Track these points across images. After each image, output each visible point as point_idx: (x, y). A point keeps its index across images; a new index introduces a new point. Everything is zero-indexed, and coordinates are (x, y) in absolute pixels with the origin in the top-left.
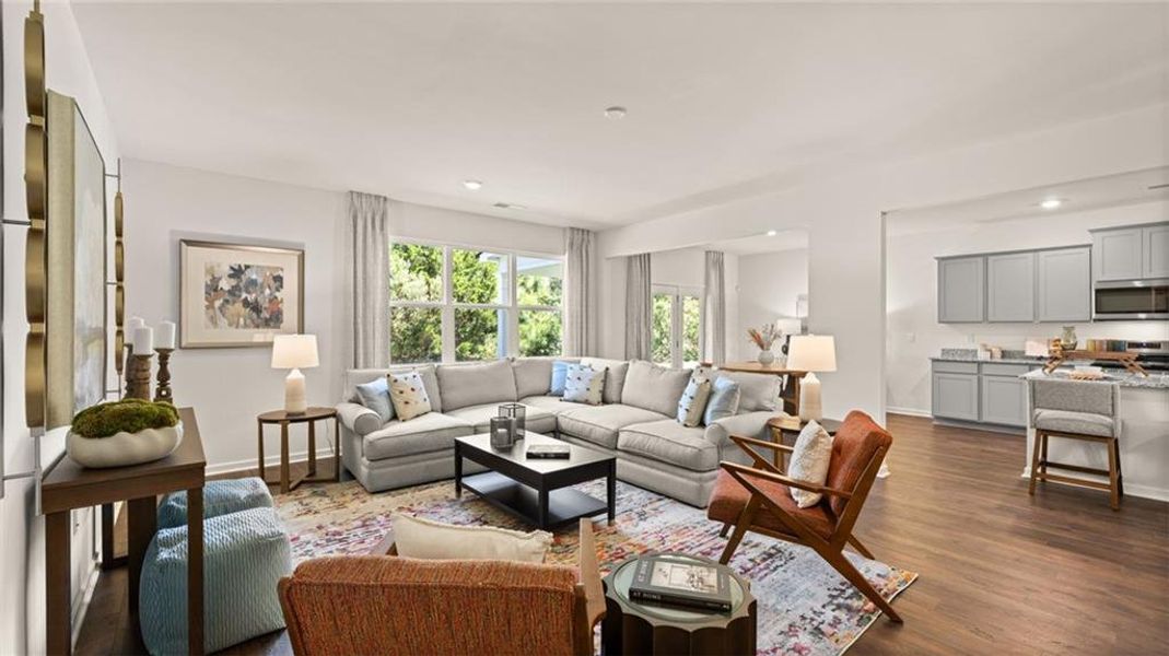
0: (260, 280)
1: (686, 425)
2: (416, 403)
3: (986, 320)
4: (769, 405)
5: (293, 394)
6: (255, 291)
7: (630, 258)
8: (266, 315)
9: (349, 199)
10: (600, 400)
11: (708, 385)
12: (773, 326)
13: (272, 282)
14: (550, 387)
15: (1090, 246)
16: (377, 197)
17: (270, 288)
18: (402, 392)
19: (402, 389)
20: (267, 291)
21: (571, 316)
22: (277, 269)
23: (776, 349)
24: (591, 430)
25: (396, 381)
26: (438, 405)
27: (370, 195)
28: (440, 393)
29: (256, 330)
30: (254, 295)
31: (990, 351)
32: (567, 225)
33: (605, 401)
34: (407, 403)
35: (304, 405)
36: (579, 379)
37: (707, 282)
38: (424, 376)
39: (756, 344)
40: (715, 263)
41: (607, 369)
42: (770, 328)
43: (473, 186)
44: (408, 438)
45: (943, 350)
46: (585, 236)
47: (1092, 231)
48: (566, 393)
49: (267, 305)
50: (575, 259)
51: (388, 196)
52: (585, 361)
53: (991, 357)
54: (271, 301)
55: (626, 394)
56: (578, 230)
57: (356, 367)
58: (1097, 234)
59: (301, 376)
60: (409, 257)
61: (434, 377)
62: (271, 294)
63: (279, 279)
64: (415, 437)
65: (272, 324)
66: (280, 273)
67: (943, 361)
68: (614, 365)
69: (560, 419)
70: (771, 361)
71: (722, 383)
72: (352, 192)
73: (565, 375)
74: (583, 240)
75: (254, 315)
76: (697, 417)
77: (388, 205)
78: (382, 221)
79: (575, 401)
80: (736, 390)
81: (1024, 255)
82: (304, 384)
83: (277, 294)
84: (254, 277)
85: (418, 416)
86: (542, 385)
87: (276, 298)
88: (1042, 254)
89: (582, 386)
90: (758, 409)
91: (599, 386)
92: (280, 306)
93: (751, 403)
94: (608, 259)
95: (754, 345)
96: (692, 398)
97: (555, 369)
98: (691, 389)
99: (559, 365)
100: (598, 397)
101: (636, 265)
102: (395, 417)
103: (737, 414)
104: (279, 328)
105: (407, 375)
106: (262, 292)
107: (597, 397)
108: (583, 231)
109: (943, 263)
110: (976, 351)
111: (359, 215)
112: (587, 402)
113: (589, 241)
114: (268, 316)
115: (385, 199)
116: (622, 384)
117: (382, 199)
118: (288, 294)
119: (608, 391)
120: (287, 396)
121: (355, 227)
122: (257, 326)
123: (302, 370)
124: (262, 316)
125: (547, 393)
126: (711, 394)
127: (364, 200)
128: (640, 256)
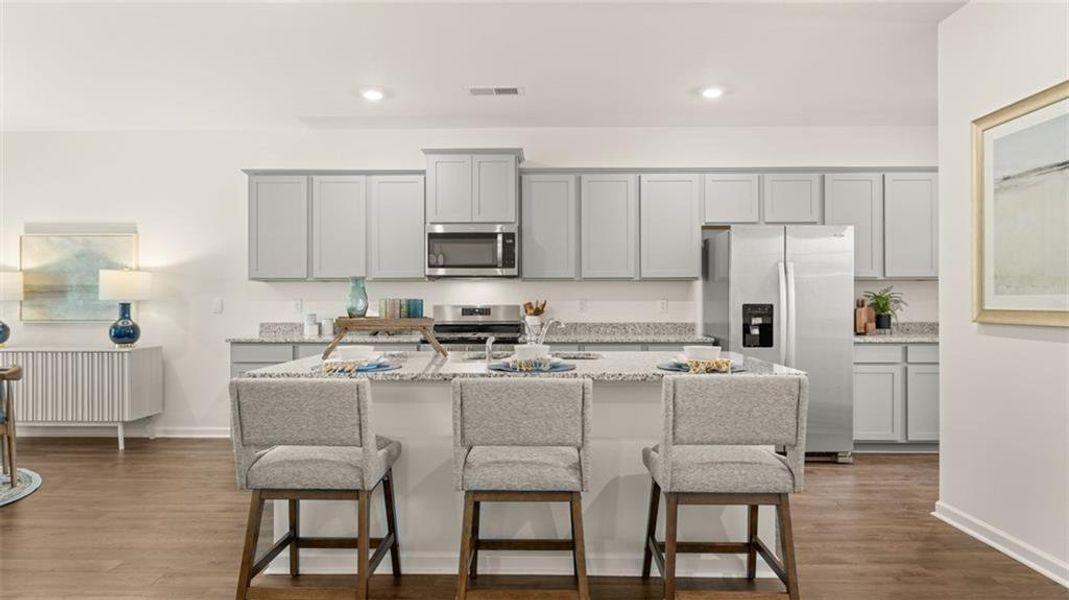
3: (308, 278)
15: (423, 172)
31: (320, 325)
45: (262, 325)
47: (427, 152)
53: (320, 333)
58: (431, 157)
67: (262, 343)
81: (355, 178)
88: (376, 178)
109: (255, 179)
110: (301, 326)
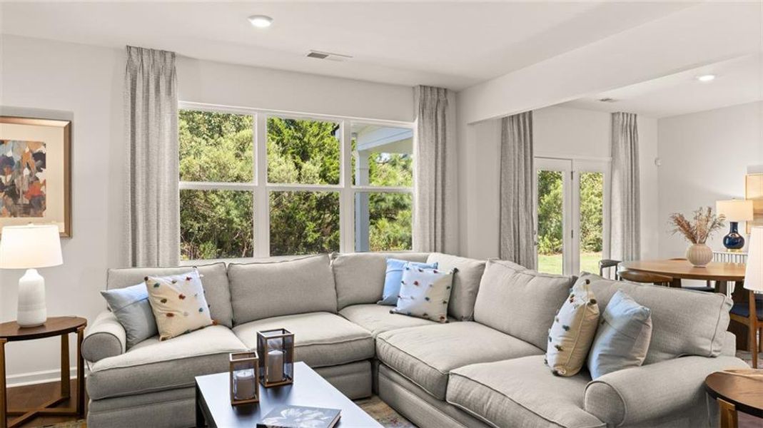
0: (17, 159)
1: (556, 373)
2: (186, 314)
4: (707, 346)
5: (26, 302)
6: (11, 172)
7: (504, 120)
8: (24, 200)
9: (127, 56)
10: (444, 313)
11: (596, 309)
12: (710, 210)
13: (31, 161)
14: (382, 294)
16: (163, 53)
17: (29, 168)
18: (164, 301)
19: (164, 296)
20: (26, 172)
21: (422, 199)
22: (38, 144)
23: (715, 242)
24: (412, 366)
25: (157, 285)
26: (226, 314)
27: (153, 51)
28: (231, 300)
29: (13, 218)
30: (9, 177)
32: (417, 84)
33: (452, 316)
34: (170, 315)
35: (41, 315)
36: (416, 283)
37: (614, 154)
38: (206, 279)
39: (683, 236)
40: (624, 129)
41: (456, 270)
42: (705, 213)
43: (261, 24)
44: (147, 369)
46: (442, 98)
48: (399, 303)
49: (26, 189)
50: (428, 126)
51: (177, 52)
52: (433, 258)
54: (31, 183)
55: (480, 308)
56: (431, 88)
57: (134, 265)
59: (40, 279)
60: (282, 140)
61: (223, 278)
62: (31, 175)
63: (40, 157)
64: (159, 367)
65: (32, 211)
66: (42, 149)
68: (465, 265)
69: (379, 342)
70: (708, 260)
71: (622, 306)
72: (129, 48)
73: (401, 277)
74: (438, 101)
75: (10, 202)
76: (576, 360)
77: (177, 63)
78: (170, 83)
79: (409, 315)
80: (644, 322)
82: (42, 289)
83: (38, 175)
84: (9, 154)
85: (187, 332)
86: (370, 290)
87: (37, 179)
89: (419, 293)
90: (686, 353)
91: (443, 295)
92: (42, 189)
93: (676, 342)
94: (472, 124)
95: (681, 236)
96: (566, 328)
97: (389, 269)
98: (566, 313)
99: (395, 264)
100: (442, 310)
101: (513, 130)
102: (155, 334)
103: (645, 363)
104: (41, 215)
105: (178, 277)
106: (20, 173)
107: (439, 309)
108: (438, 89)
111: (139, 76)
112: (425, 317)
113: (446, 102)
114: (28, 202)
115: (173, 55)
116: (475, 293)
117: (169, 56)
118: (52, 175)
119: (455, 301)
120: (20, 303)
121: (133, 90)
122: (14, 214)
123: (41, 271)
124: (20, 201)
125: (377, 301)
126: (600, 323)
127: (145, 57)
128: (518, 115)
